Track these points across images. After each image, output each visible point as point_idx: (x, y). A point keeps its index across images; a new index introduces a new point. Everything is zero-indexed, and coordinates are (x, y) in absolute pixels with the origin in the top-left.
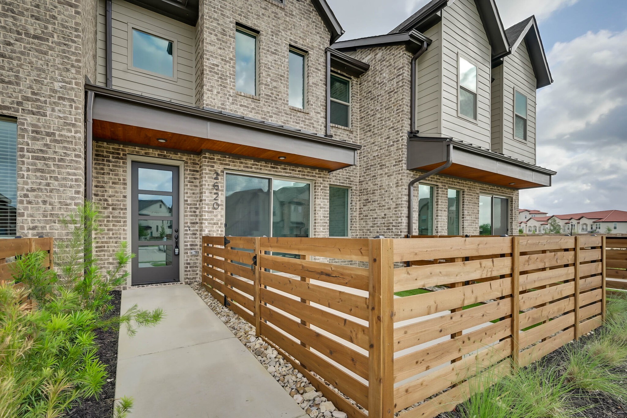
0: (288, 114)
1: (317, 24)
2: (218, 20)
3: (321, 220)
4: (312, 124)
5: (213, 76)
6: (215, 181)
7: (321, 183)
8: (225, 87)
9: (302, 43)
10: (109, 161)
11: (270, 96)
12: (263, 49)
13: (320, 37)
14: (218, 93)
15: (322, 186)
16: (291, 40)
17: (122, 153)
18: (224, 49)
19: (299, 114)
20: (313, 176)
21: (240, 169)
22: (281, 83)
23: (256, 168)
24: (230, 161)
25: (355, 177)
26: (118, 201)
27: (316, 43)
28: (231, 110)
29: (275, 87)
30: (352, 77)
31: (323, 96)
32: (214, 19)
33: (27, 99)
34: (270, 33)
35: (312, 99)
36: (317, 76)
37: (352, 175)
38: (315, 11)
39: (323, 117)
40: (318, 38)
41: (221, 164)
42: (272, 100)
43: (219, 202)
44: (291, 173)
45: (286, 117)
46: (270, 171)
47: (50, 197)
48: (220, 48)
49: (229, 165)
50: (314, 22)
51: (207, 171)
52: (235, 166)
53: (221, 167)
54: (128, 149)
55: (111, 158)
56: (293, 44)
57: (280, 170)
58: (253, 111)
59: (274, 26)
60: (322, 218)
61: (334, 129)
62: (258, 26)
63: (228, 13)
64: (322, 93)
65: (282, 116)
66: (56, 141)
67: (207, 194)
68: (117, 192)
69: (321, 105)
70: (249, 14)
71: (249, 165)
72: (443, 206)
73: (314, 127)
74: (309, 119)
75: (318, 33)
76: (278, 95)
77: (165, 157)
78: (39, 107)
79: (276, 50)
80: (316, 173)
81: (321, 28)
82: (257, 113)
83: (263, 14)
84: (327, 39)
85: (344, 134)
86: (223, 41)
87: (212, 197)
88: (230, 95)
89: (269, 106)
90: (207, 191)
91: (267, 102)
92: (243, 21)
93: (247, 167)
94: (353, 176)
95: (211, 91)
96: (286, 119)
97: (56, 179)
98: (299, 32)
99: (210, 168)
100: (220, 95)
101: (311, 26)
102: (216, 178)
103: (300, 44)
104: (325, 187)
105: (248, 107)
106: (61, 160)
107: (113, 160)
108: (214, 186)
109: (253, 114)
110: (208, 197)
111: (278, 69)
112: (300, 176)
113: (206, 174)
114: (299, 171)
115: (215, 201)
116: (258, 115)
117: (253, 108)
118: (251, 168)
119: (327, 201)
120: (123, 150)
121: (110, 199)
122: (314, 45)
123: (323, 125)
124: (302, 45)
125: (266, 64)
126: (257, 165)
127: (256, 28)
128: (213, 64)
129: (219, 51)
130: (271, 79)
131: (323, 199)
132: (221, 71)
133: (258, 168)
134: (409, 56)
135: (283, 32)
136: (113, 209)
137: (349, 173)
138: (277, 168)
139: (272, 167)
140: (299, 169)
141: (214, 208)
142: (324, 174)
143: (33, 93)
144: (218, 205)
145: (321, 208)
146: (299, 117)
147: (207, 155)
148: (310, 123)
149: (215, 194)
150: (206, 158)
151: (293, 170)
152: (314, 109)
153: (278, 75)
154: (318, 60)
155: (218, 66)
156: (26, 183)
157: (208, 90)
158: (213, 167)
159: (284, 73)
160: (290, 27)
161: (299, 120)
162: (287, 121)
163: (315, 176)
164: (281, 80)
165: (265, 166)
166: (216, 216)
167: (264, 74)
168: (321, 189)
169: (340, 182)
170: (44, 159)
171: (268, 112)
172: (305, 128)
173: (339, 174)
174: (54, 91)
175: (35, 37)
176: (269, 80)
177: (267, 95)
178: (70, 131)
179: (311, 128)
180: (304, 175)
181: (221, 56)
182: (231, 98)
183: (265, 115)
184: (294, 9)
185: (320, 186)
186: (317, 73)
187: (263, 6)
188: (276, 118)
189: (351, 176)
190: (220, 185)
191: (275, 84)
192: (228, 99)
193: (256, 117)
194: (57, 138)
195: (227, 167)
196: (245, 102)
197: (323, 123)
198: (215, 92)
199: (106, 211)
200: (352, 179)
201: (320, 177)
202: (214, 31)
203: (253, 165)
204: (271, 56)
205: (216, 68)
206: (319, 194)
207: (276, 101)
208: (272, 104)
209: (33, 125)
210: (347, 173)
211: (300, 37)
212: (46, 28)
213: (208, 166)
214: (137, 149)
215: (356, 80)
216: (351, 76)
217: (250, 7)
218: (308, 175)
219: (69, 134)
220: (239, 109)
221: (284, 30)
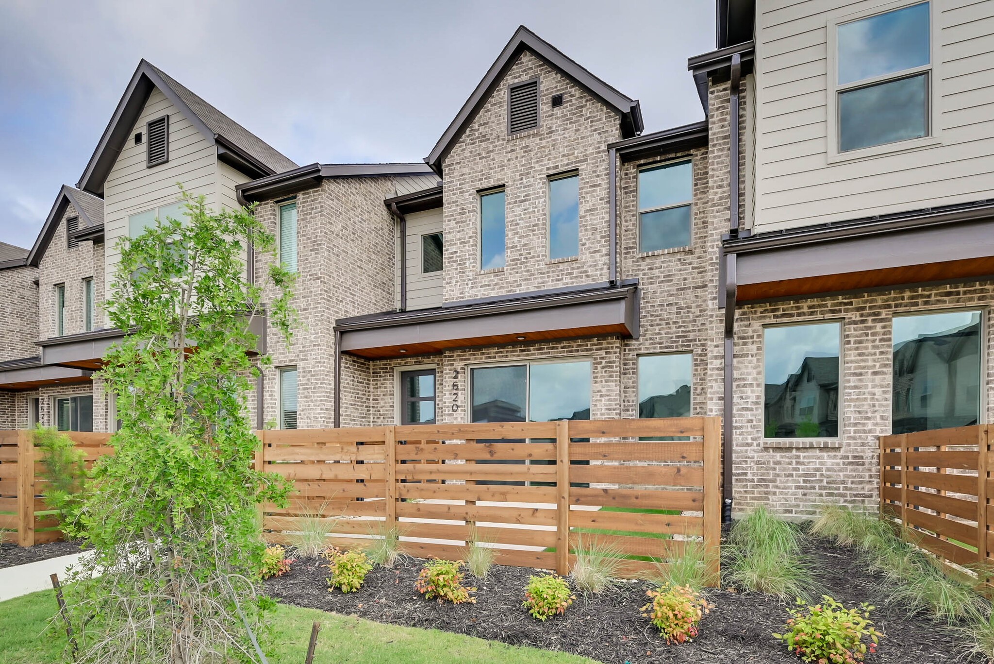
0: (544, 274)
1: (595, 117)
2: (457, 202)
3: (601, 414)
4: (586, 271)
5: (452, 266)
6: (455, 380)
7: (602, 358)
8: (463, 272)
9: (566, 162)
10: (380, 376)
11: (518, 260)
12: (509, 203)
13: (599, 134)
14: (457, 282)
15: (604, 361)
16: (548, 169)
17: (389, 367)
18: (463, 230)
19: (561, 266)
20: (587, 350)
21: (481, 361)
22: (534, 235)
23: (500, 357)
24: (470, 355)
25: (699, 330)
26: (387, 410)
27: (591, 148)
28: (470, 296)
29: (525, 245)
30: (692, 151)
31: (606, 222)
32: (454, 202)
33: (301, 352)
34: (518, 178)
35: (583, 235)
36: (593, 197)
37: (691, 328)
38: (591, 100)
39: (607, 255)
40: (596, 136)
41: (461, 360)
42: (521, 263)
43: (459, 403)
44: (549, 353)
45: (541, 278)
46: (519, 356)
47: (310, 414)
48: (459, 232)
49: (469, 359)
50: (588, 118)
51: (448, 371)
52: (475, 359)
53: (462, 364)
54: (393, 362)
55: (382, 374)
56: (552, 172)
57: (533, 352)
58: (496, 287)
59: (523, 166)
60: (603, 411)
61: (648, 260)
62: (502, 179)
63: (466, 187)
64: (603, 218)
65: (535, 279)
66: (312, 376)
67: (448, 396)
68: (385, 403)
69: (602, 237)
70: (491, 171)
71: (492, 355)
72: (870, 363)
73: (588, 276)
74: (578, 268)
75: (595, 130)
76: (530, 253)
77: (420, 363)
78: (306, 355)
79: (526, 195)
80: (592, 345)
81: (600, 120)
82: (501, 288)
83: (509, 160)
84: (614, 129)
85: (670, 261)
86: (462, 222)
87: (451, 398)
88: (469, 280)
89: (517, 273)
90: (447, 393)
91: (513, 269)
92: (485, 185)
93: (490, 358)
94: (694, 331)
95: (450, 283)
96: (540, 281)
97: (312, 401)
98: (561, 150)
99: (450, 367)
100: (459, 284)
101: (582, 128)
102: (456, 377)
103: (563, 166)
104: (610, 362)
105: (489, 285)
106: (315, 388)
107: (383, 375)
108: (454, 386)
109: (496, 291)
110: (447, 399)
111: (530, 218)
112: (565, 354)
113: (447, 374)
114: (562, 348)
115: (455, 403)
116: (502, 290)
117: (496, 284)
118: (495, 357)
119: (614, 384)
120: (390, 364)
121: (381, 410)
122: (588, 152)
123: (605, 267)
124: (567, 165)
125: (512, 221)
126: (501, 352)
127: (501, 183)
128: (452, 253)
129: (459, 235)
130: (520, 237)
131: (606, 381)
132: (460, 256)
133: (503, 356)
134: (725, 90)
135: (536, 165)
136: (384, 418)
137: (684, 327)
138: (529, 350)
139: (522, 351)
140: (562, 345)
141: (453, 411)
142: (609, 343)
143: (303, 347)
144: (457, 406)
145: (601, 396)
146: (561, 270)
147: (447, 354)
148: (581, 272)
149: (454, 394)
150: (445, 357)
151: (553, 348)
152: (589, 248)
153: (530, 226)
154: (595, 172)
155: (456, 252)
156: (300, 406)
157: (448, 283)
158: (452, 365)
159: (539, 220)
160: (547, 150)
161: (562, 275)
162: (543, 283)
163: (591, 350)
164: (534, 231)
165: (512, 352)
166: (456, 419)
167: (510, 236)
168: (603, 368)
169: (661, 348)
170: (307, 389)
171: (516, 281)
172: (572, 283)
173: (659, 333)
174: (311, 342)
175: (305, 310)
176: (516, 239)
177: (513, 260)
178: (318, 366)
179: (584, 279)
180: (571, 351)
181: (459, 239)
182: (470, 282)
183: (511, 286)
184: (554, 121)
185: (601, 363)
186: (593, 192)
187: (509, 150)
188: (527, 284)
189: (689, 331)
190: (459, 384)
191: (524, 241)
192: (467, 284)
193: (500, 294)
194: (313, 373)
195: (468, 362)
196: (485, 280)
197: (604, 264)
198: (454, 283)
199: (379, 420)
200: (691, 336)
201: (601, 349)
202: (453, 215)
203: (497, 353)
204: (519, 206)
205: (455, 255)
206: (599, 375)
207: (527, 262)
208: (521, 268)
209: (304, 368)
210: (680, 327)
211: (564, 156)
212: (308, 301)
213: (448, 365)
214: (399, 361)
215: (703, 151)
216: (689, 150)
217: (492, 162)
218: (578, 351)
219: (317, 369)
220: (480, 291)
221: (537, 162)
